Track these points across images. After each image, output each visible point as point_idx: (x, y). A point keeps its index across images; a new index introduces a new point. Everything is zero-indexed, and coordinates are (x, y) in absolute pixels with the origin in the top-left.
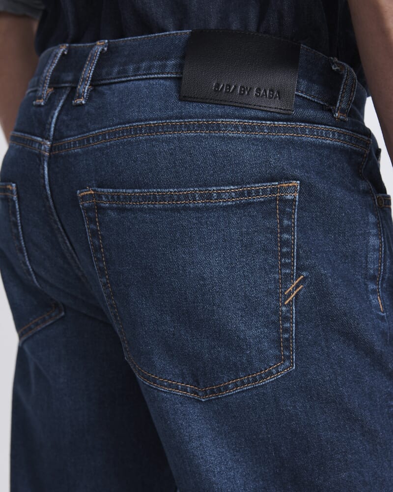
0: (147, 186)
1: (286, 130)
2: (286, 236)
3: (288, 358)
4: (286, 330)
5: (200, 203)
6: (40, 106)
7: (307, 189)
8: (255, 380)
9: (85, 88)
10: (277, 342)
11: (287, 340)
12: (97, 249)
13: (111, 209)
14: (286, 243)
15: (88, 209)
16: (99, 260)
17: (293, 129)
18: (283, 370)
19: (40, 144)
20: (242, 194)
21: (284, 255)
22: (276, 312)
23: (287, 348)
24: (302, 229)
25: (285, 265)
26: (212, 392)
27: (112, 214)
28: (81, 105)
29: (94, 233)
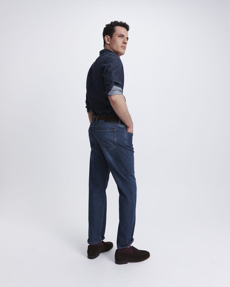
4: (115, 143)
7: (117, 130)
8: (112, 148)
15: (96, 132)
18: (115, 147)
20: (110, 130)
22: (114, 141)
23: (115, 145)
24: (116, 134)
25: (115, 137)
29: (97, 135)
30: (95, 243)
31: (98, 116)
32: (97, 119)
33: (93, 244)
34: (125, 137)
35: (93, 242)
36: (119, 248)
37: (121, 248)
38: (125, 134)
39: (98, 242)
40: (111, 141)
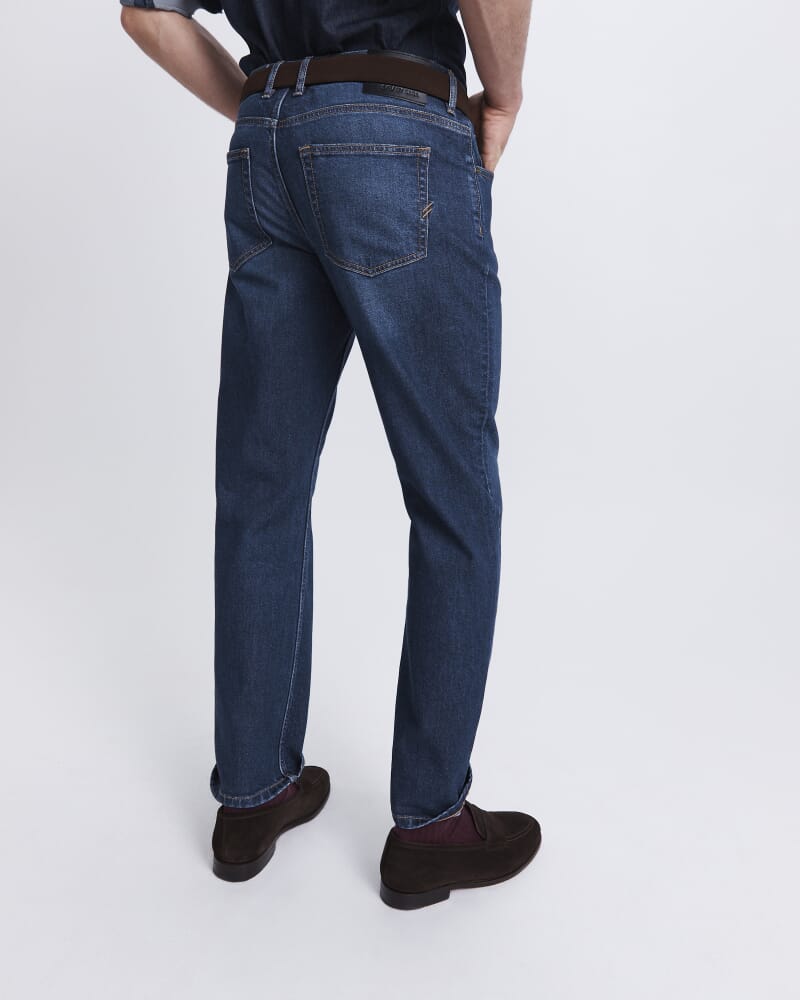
0: (344, 141)
1: (423, 116)
2: (422, 179)
3: (423, 249)
4: (423, 233)
5: (376, 152)
6: (267, 98)
7: (434, 153)
8: (404, 261)
9: (301, 86)
10: (417, 240)
11: (424, 239)
12: (311, 182)
13: (322, 156)
14: (422, 182)
15: (305, 158)
16: (311, 189)
17: (428, 117)
18: (420, 256)
19: (270, 122)
20: (398, 150)
21: (422, 189)
22: (418, 221)
23: (423, 244)
24: (432, 177)
25: (422, 195)
26: (378, 270)
27: (322, 159)
28: (299, 96)
29: (309, 173)
30: (258, 799)
31: (307, 60)
32: (303, 75)
33: (248, 806)
34: (473, 200)
35: (244, 795)
36: (403, 821)
37: (417, 823)
38: (470, 179)
39: (274, 791)
40: (402, 218)
